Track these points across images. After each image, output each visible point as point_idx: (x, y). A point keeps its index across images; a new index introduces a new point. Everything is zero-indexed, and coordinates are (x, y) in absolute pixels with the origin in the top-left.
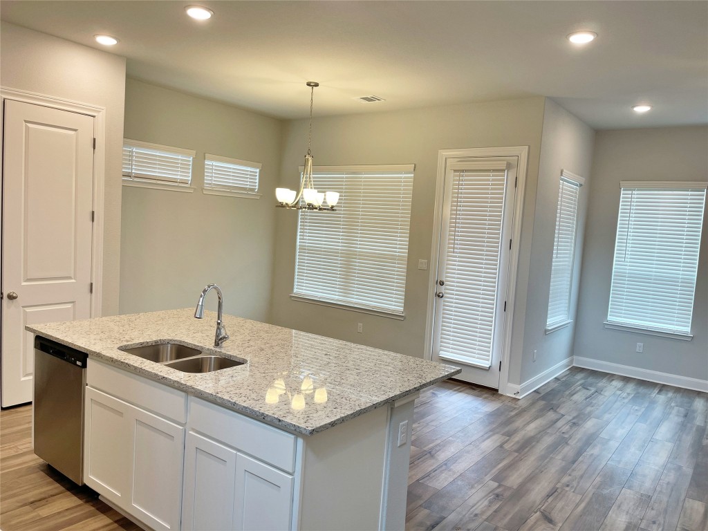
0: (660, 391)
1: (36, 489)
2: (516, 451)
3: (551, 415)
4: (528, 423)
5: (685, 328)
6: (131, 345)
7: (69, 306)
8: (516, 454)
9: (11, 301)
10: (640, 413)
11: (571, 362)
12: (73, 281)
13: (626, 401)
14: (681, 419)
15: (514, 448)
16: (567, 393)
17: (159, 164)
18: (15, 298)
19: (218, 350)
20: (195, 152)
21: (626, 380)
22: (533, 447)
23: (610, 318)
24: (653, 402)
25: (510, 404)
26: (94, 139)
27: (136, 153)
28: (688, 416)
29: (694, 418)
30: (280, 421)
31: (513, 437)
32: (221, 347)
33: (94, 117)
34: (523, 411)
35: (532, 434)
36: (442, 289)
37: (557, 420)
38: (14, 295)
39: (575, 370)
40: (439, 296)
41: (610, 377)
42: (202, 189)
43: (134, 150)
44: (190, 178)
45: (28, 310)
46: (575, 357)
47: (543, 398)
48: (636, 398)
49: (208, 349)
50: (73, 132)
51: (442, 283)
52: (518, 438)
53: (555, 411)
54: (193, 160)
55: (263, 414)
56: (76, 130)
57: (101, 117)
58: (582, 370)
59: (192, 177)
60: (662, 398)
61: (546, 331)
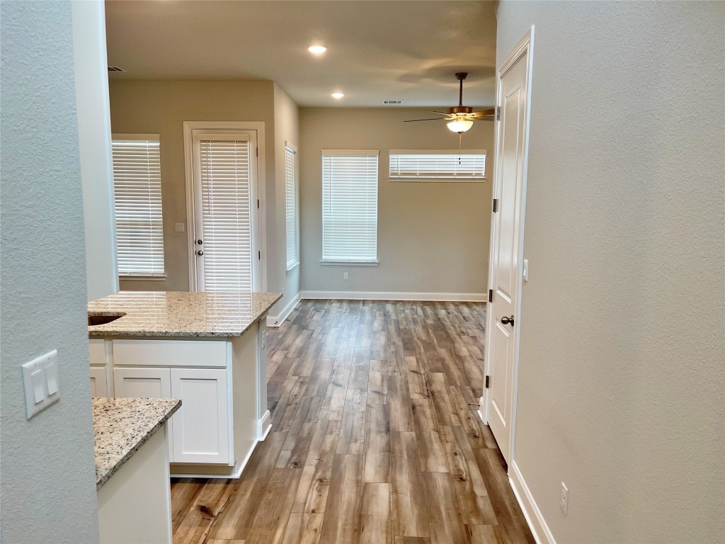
0: (364, 304)
2: (298, 357)
3: (306, 332)
4: (294, 340)
5: (372, 257)
8: (298, 359)
10: (358, 319)
11: (300, 296)
13: (347, 314)
14: (383, 318)
15: (295, 355)
16: (308, 316)
21: (340, 301)
22: (306, 353)
23: (324, 257)
24: (363, 312)
25: (274, 331)
28: (386, 315)
29: (390, 316)
30: (213, 333)
31: (290, 349)
34: (286, 334)
35: (301, 345)
36: (201, 248)
37: (312, 334)
39: (305, 301)
40: (199, 254)
41: (330, 301)
46: (302, 292)
47: (294, 323)
48: (352, 311)
51: (200, 242)
52: (293, 349)
53: (307, 329)
55: (196, 333)
58: (309, 300)
60: (366, 308)
61: (287, 272)
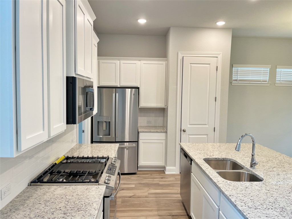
1: (176, 210)
6: (211, 158)
7: (206, 136)
9: (184, 132)
12: (207, 126)
17: (251, 74)
18: (185, 131)
19: (251, 169)
20: (271, 65)
26: (217, 67)
27: (240, 70)
32: (254, 168)
33: (217, 57)
38: (185, 130)
42: (275, 84)
43: (239, 69)
44: (268, 79)
45: (190, 136)
49: (246, 168)
50: (208, 65)
54: (270, 70)
56: (210, 64)
57: (220, 57)
59: (269, 78)
